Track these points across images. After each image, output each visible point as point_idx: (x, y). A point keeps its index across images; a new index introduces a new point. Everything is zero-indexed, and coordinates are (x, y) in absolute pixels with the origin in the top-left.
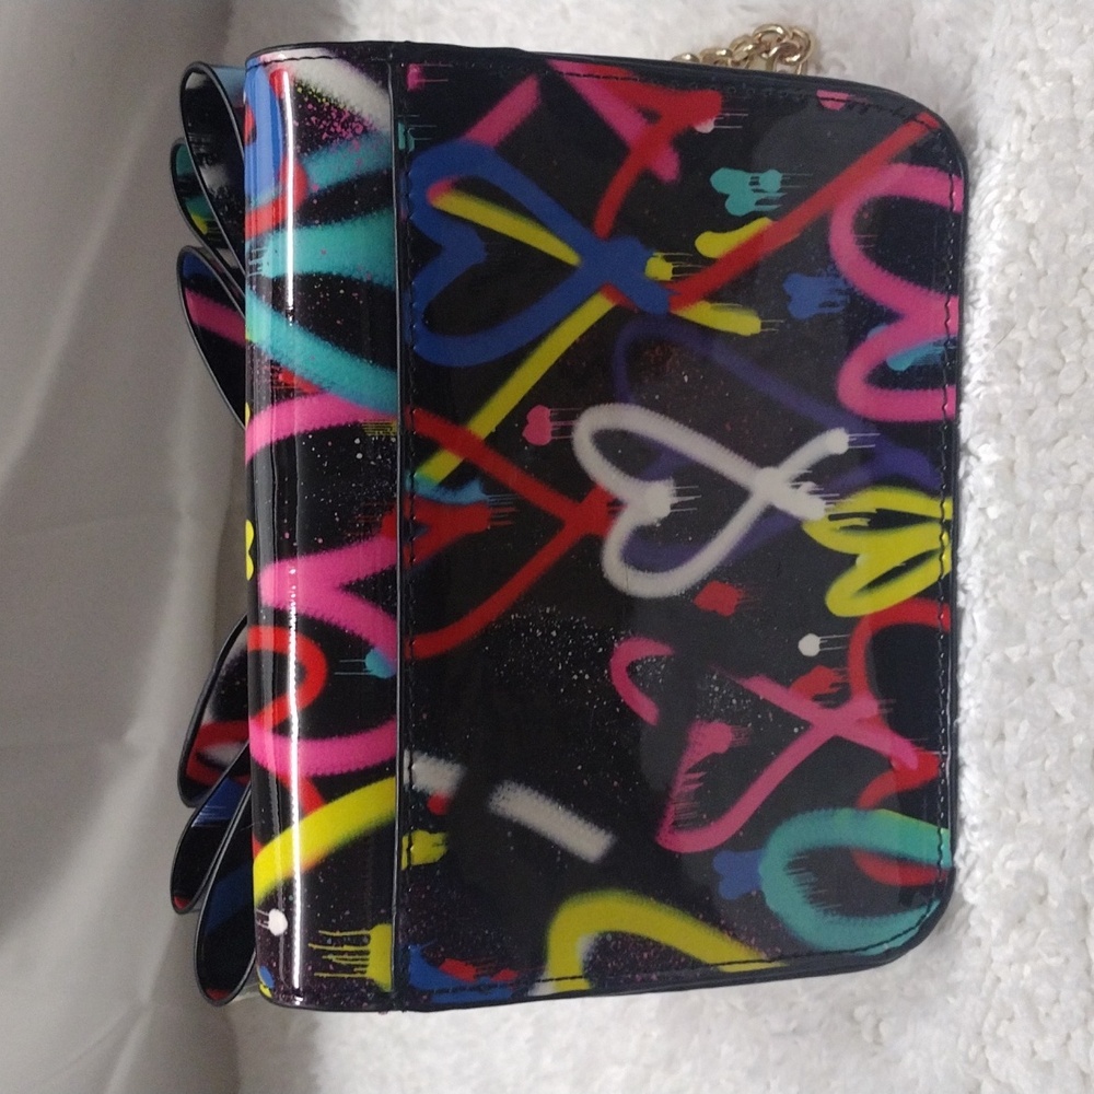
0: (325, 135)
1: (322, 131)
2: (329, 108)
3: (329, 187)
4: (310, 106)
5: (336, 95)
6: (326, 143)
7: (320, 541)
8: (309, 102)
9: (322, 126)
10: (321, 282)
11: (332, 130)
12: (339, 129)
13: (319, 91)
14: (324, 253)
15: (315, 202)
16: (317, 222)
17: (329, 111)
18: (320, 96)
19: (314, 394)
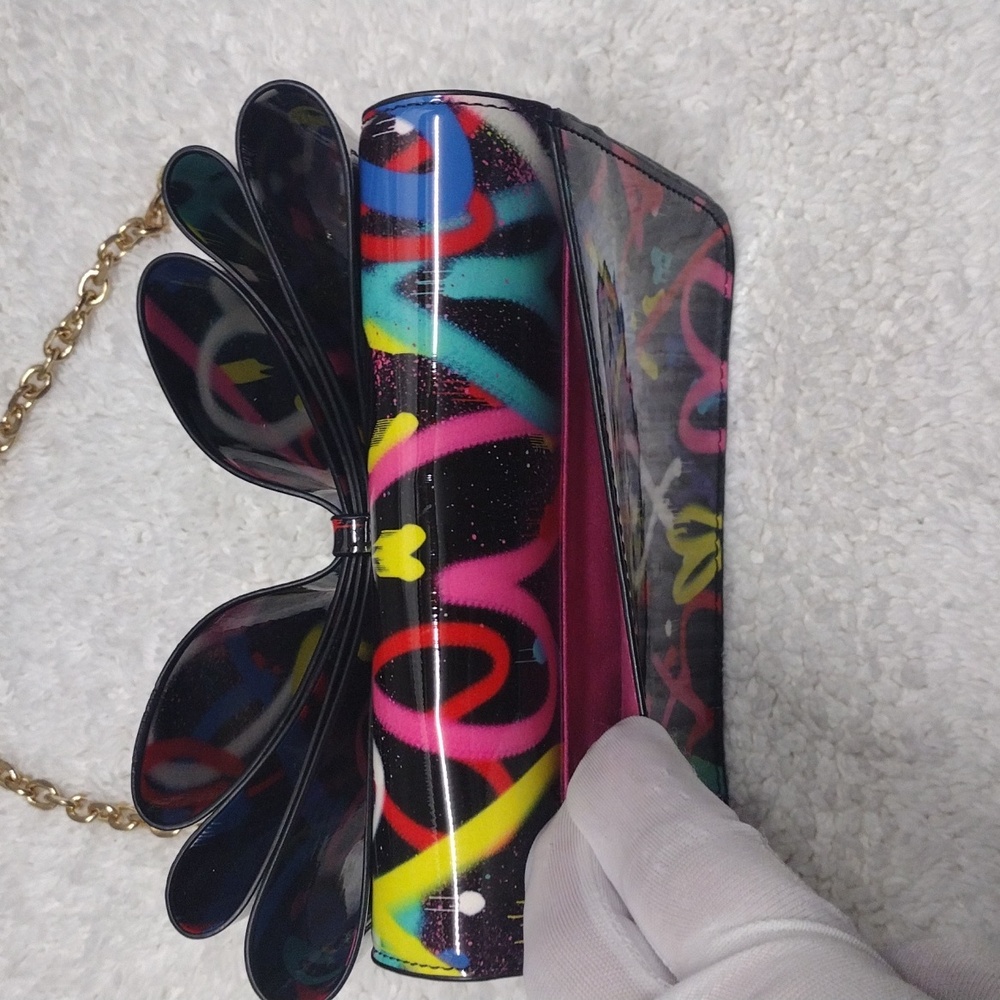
0: (509, 178)
1: (507, 174)
2: (512, 154)
3: (512, 224)
4: (498, 150)
5: (516, 144)
6: (510, 185)
7: (504, 542)
8: (497, 146)
9: (506, 170)
10: (504, 308)
11: (514, 173)
12: (518, 175)
13: (505, 138)
14: (507, 281)
15: (501, 235)
16: (502, 253)
17: (512, 158)
18: (505, 141)
19: (498, 408)
